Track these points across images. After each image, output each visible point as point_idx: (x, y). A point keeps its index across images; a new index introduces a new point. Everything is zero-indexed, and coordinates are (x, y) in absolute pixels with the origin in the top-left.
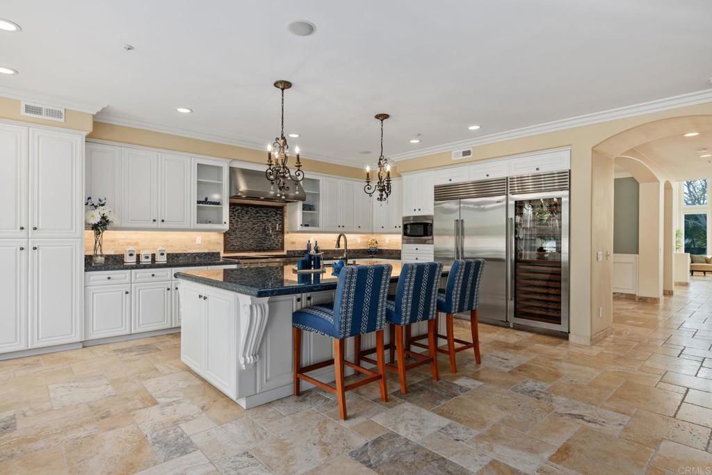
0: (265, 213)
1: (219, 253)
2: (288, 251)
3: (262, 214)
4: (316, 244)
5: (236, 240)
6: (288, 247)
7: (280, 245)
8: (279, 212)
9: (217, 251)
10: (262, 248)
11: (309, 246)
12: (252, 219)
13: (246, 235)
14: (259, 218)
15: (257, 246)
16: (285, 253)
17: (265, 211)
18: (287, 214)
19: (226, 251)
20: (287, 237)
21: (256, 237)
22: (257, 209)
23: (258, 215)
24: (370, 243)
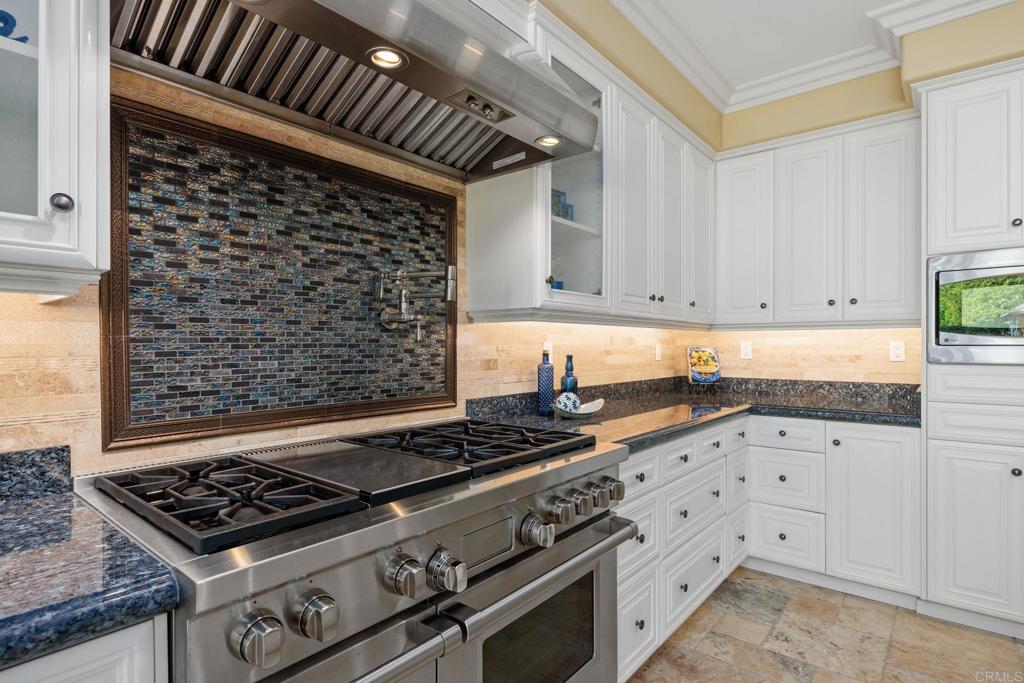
0: (371, 215)
1: (61, 455)
2: (469, 403)
3: (357, 218)
4: (569, 369)
5: (202, 357)
6: (473, 385)
7: (439, 377)
8: (436, 221)
9: (47, 437)
10: (356, 397)
11: (545, 372)
12: (303, 238)
13: (274, 329)
14: (344, 235)
15: (335, 388)
16: (457, 413)
17: (375, 207)
18: (469, 231)
19: (115, 430)
20: (468, 337)
21: (327, 336)
22: (335, 186)
23: (336, 217)
24: (695, 360)
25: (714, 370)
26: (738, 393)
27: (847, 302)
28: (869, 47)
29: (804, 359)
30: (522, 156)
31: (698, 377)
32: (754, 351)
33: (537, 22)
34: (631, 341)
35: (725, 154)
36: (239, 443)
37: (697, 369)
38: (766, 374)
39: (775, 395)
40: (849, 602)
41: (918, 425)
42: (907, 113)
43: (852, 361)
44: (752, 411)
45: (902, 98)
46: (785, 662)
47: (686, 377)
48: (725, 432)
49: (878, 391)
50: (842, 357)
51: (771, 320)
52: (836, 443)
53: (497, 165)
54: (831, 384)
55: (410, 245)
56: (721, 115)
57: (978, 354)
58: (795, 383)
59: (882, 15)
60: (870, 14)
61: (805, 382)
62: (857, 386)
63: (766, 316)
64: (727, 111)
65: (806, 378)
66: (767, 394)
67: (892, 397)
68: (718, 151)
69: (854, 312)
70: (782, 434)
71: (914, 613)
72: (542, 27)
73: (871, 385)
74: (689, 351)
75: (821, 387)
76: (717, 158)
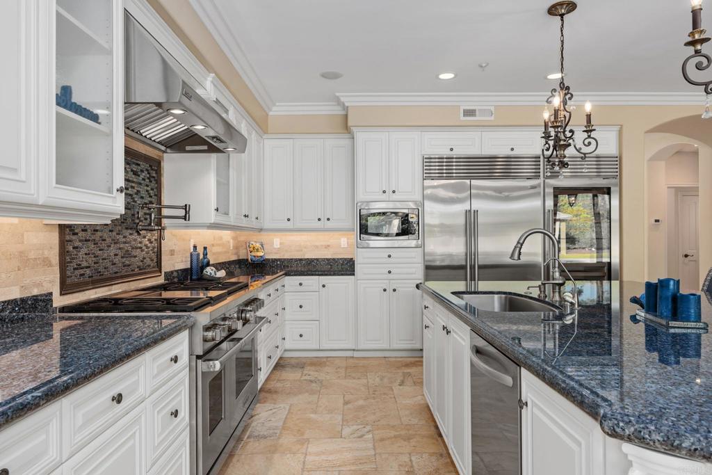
1: (50, 296)
2: (166, 274)
6: (167, 264)
7: (156, 260)
8: (153, 174)
9: (45, 288)
10: (130, 270)
11: (195, 256)
16: (162, 279)
19: (63, 285)
24: (251, 249)
25: (262, 254)
26: (273, 267)
27: (326, 219)
28: (334, 103)
29: (305, 248)
30: (205, 147)
31: (254, 259)
32: (281, 244)
33: (212, 82)
34: (221, 238)
35: (270, 136)
36: (96, 293)
37: (253, 254)
38: (287, 256)
39: (291, 267)
40: (329, 359)
41: (354, 275)
42: (347, 136)
43: (326, 248)
44: (286, 274)
45: (347, 130)
46: (311, 381)
47: (247, 260)
48: (278, 284)
49: (336, 262)
50: (322, 246)
51: (292, 227)
52: (324, 286)
53: (188, 148)
54: (317, 260)
55: (146, 188)
56: (267, 115)
57: (372, 244)
58: (301, 260)
59: (343, 96)
60: (337, 94)
61: (306, 259)
62: (328, 260)
63: (289, 225)
64: (271, 113)
65: (306, 257)
66: (288, 267)
67: (342, 265)
68: (265, 133)
69: (329, 225)
70: (301, 284)
71: (353, 357)
72: (214, 84)
73: (334, 259)
74: (248, 244)
75: (313, 261)
76: (264, 137)
